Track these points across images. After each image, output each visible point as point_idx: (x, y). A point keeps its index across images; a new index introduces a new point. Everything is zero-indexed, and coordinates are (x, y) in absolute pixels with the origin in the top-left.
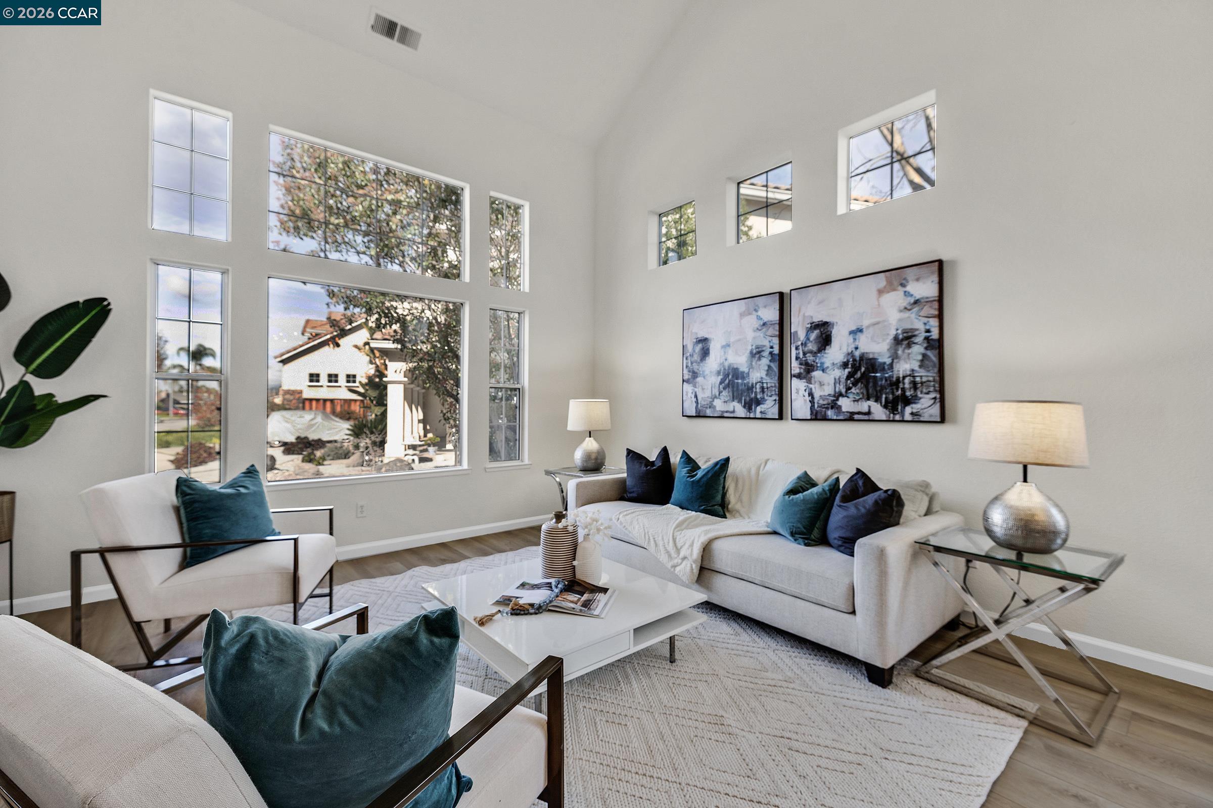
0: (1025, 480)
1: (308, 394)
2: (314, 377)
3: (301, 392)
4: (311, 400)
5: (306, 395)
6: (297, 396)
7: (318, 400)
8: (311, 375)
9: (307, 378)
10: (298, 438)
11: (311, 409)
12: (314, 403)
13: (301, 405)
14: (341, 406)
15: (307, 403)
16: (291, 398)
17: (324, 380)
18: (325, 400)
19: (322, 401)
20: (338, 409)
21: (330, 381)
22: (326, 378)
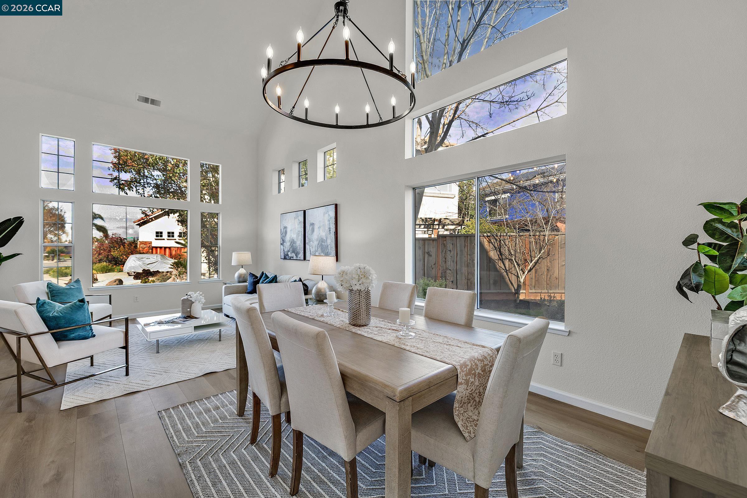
0: (323, 280)
1: (155, 243)
2: (159, 234)
3: (151, 243)
4: (156, 248)
5: (153, 245)
6: (148, 245)
7: (161, 248)
8: (157, 233)
9: (155, 234)
10: (144, 270)
11: (156, 253)
12: (158, 249)
13: (151, 251)
14: (176, 251)
15: (154, 250)
16: (145, 246)
17: (165, 236)
18: (165, 248)
19: (163, 248)
20: (174, 253)
21: (169, 236)
22: (167, 234)
